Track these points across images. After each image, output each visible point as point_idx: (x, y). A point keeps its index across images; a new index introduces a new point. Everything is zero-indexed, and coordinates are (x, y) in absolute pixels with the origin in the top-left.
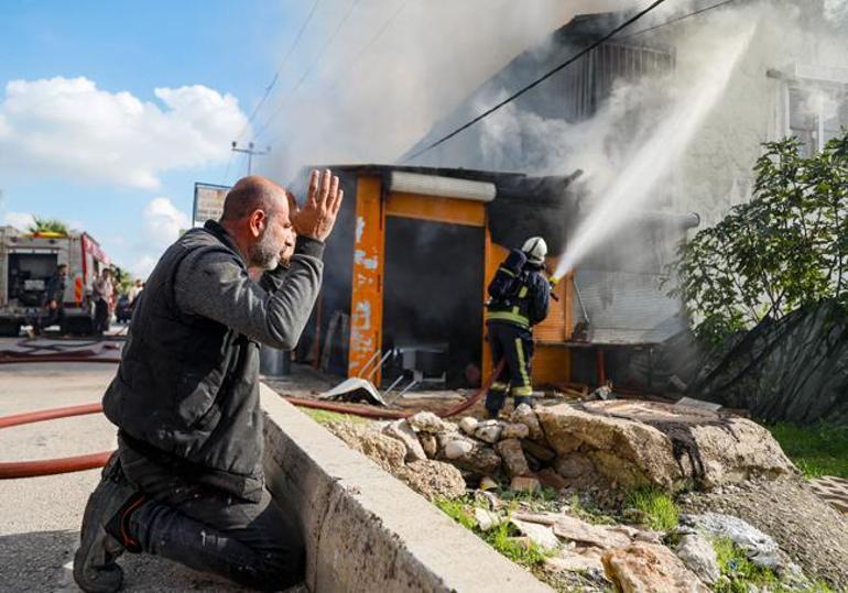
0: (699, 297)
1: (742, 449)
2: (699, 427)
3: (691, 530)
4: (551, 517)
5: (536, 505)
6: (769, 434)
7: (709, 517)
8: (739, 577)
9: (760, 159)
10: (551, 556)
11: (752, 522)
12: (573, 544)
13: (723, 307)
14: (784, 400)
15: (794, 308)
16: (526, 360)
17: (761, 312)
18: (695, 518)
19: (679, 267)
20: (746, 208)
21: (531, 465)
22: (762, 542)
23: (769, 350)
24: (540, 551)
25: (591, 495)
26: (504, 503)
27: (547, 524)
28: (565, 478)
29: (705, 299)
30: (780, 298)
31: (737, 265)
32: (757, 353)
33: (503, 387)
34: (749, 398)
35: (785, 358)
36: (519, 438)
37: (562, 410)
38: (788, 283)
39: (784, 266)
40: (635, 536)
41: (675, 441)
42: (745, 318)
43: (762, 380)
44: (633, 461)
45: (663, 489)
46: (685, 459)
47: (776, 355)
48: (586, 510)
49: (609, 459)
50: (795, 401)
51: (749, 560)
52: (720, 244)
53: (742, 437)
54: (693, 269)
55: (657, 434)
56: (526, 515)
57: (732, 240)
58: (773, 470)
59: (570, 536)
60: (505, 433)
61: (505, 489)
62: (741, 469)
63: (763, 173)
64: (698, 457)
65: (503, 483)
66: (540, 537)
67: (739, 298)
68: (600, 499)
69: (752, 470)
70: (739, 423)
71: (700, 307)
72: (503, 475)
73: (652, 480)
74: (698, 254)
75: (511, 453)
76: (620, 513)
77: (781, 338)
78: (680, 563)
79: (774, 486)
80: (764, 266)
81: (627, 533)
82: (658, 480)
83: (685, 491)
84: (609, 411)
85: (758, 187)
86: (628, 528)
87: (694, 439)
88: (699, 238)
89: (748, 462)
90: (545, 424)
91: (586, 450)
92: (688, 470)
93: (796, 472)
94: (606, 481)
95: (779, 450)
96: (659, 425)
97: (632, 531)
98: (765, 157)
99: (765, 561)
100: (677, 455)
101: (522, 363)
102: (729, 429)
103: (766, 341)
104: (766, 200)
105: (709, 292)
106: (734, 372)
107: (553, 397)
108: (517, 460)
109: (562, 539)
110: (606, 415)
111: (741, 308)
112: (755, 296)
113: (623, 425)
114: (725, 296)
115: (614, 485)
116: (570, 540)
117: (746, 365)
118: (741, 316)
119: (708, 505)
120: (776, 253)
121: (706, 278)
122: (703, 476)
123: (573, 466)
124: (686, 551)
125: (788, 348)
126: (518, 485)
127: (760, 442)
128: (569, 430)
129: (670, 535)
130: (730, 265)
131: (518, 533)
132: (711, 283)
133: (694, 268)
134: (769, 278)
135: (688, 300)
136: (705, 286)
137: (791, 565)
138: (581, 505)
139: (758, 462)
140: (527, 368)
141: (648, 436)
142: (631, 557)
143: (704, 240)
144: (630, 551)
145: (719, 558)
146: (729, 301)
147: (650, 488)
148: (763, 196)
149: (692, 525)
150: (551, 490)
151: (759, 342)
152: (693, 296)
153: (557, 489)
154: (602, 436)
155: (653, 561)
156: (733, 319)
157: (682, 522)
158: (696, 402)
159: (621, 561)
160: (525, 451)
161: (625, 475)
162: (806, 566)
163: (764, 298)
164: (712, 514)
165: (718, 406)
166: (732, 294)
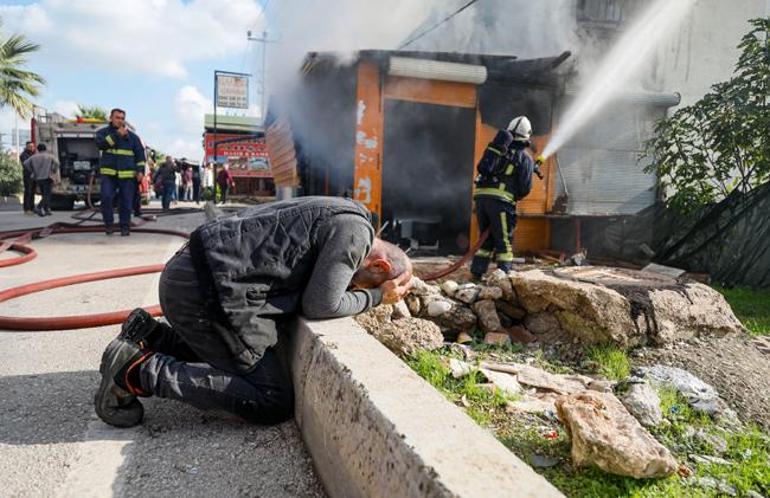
0: (673, 172)
1: (695, 311)
2: (657, 291)
3: (640, 380)
4: (517, 367)
5: (505, 356)
6: (722, 297)
7: (658, 369)
8: (679, 420)
9: (746, 37)
10: (512, 400)
11: (696, 374)
12: (534, 390)
13: (695, 181)
14: (744, 265)
15: (762, 182)
16: (509, 231)
17: (730, 185)
18: (645, 370)
19: (656, 144)
20: (726, 86)
21: (503, 323)
22: (704, 391)
23: (735, 220)
24: (504, 395)
25: (555, 348)
26: (476, 354)
27: (512, 373)
28: (533, 333)
29: (678, 174)
30: (750, 173)
31: (713, 141)
32: (723, 223)
33: (488, 254)
34: (711, 264)
35: (749, 229)
36: (493, 299)
37: (534, 275)
38: (759, 159)
39: (757, 142)
40: (589, 384)
41: (633, 303)
42: (715, 191)
43: (725, 248)
44: (594, 319)
45: (619, 344)
46: (641, 319)
47: (741, 225)
48: (548, 361)
49: (572, 318)
50: (755, 266)
51: (690, 406)
52: (697, 122)
53: (696, 299)
54: (669, 146)
55: (617, 297)
56: (495, 365)
57: (709, 118)
58: (722, 328)
59: (532, 383)
60: (481, 295)
61: (478, 343)
62: (692, 327)
63: (747, 51)
64: (653, 318)
65: (478, 337)
66: (504, 384)
67: (711, 173)
68: (562, 352)
69: (702, 329)
70: (694, 287)
71: (674, 181)
72: (478, 330)
73: (610, 337)
74: (675, 132)
75: (486, 312)
76: (578, 364)
77: (748, 209)
78: (624, 409)
79: (721, 343)
80: (738, 143)
81: (582, 382)
82: (615, 337)
83: (639, 347)
84: (576, 276)
85: (741, 65)
86: (584, 377)
87: (651, 301)
88: (677, 116)
89: (700, 321)
90: (517, 287)
91: (552, 309)
92: (643, 328)
93: (743, 331)
94: (568, 336)
95: (730, 312)
96: (621, 289)
97: (587, 379)
98: (751, 35)
99: (703, 407)
100: (634, 315)
101: (506, 233)
102: (685, 293)
103: (733, 212)
104: (747, 78)
105: (683, 168)
106: (699, 241)
107: (532, 263)
108: (491, 317)
109: (524, 385)
110: (573, 280)
111: (712, 182)
112: (726, 172)
113: (587, 289)
114: (698, 171)
115: (576, 340)
116: (532, 387)
117: (712, 235)
118: (710, 190)
119: (659, 358)
120: (751, 130)
121: (681, 154)
122: (656, 334)
123: (541, 323)
124: (633, 398)
125: (753, 219)
126: (490, 339)
127: (713, 304)
128: (538, 293)
129: (621, 384)
130: (705, 142)
131: (486, 380)
132: (685, 159)
133: (671, 145)
134: (742, 153)
135: (663, 175)
136: (680, 162)
137: (728, 410)
138: (545, 357)
139: (709, 321)
140: (509, 238)
141: (609, 298)
142: (581, 404)
143: (683, 117)
144: (580, 398)
145: (662, 404)
146: (701, 176)
147: (607, 344)
148: (744, 74)
149: (642, 376)
150: (519, 345)
151: (726, 214)
152: (668, 171)
153: (525, 343)
154: (567, 298)
155: (600, 407)
156: (704, 192)
157: (633, 373)
158: (662, 267)
159: (571, 406)
160: (498, 310)
161: (585, 332)
162: (741, 412)
163: (735, 173)
164: (660, 366)
165: (682, 272)
166: (704, 169)
